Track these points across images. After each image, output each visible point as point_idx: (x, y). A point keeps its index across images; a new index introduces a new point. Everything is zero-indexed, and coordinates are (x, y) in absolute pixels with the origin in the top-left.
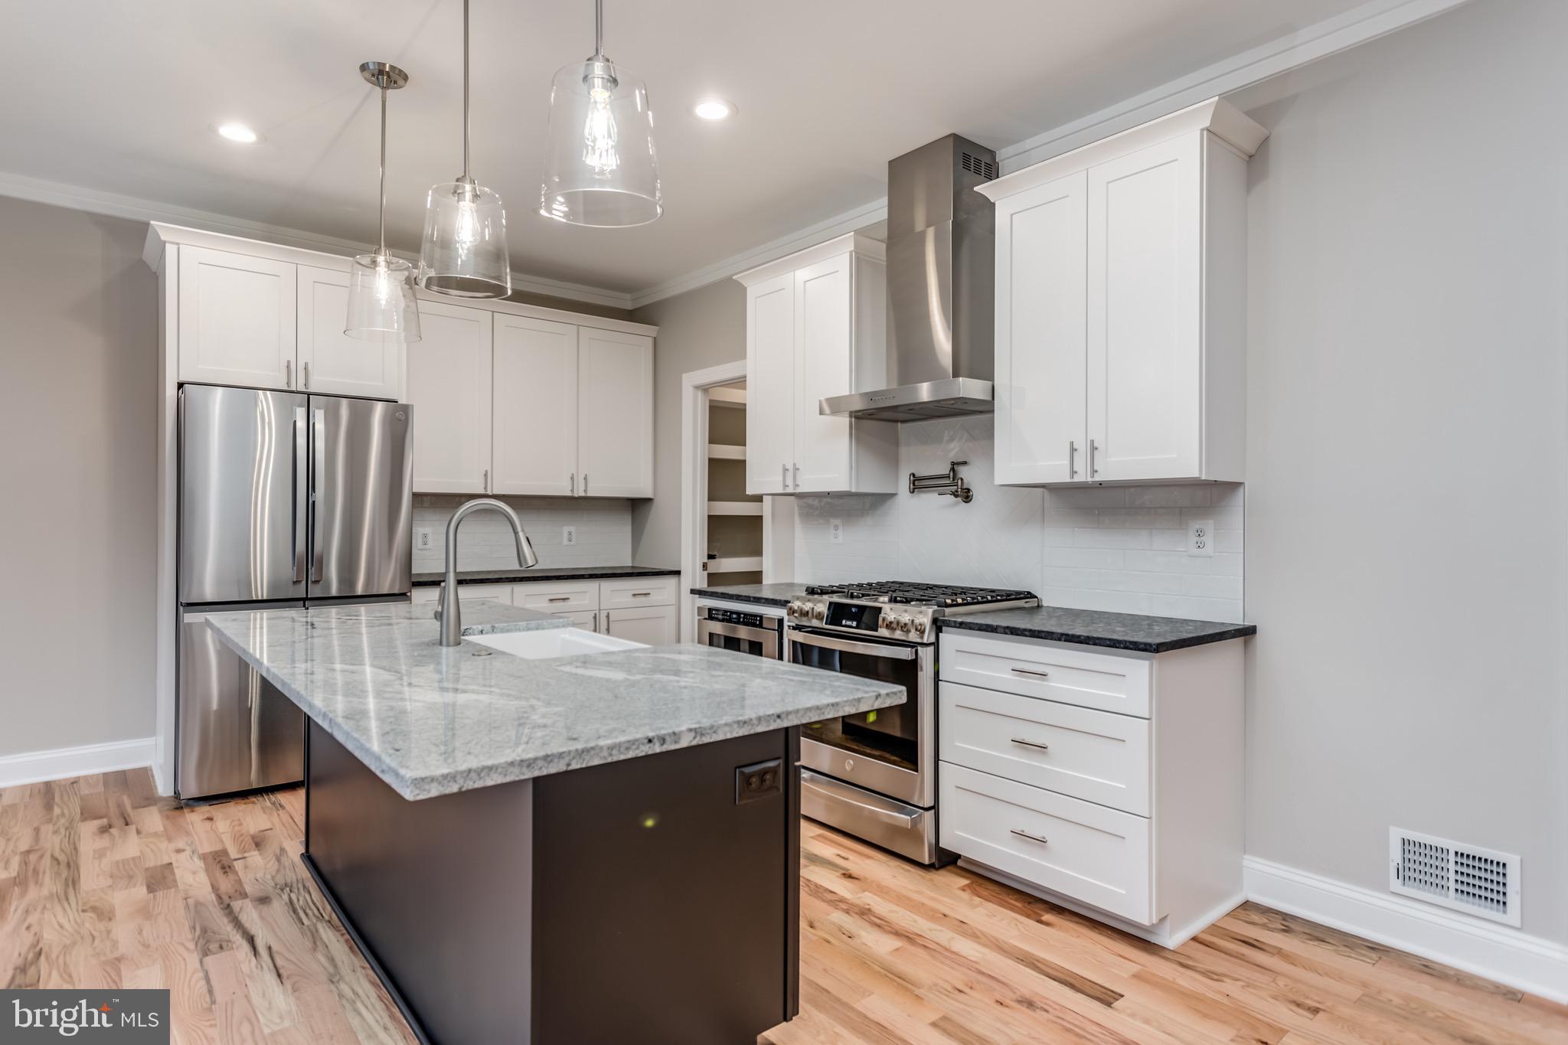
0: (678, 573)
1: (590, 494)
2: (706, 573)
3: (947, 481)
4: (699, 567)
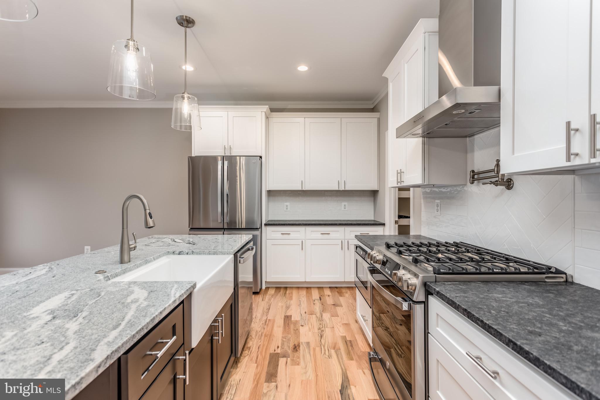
0: (384, 225)
1: (347, 189)
2: (397, 225)
3: (493, 174)
4: (393, 222)
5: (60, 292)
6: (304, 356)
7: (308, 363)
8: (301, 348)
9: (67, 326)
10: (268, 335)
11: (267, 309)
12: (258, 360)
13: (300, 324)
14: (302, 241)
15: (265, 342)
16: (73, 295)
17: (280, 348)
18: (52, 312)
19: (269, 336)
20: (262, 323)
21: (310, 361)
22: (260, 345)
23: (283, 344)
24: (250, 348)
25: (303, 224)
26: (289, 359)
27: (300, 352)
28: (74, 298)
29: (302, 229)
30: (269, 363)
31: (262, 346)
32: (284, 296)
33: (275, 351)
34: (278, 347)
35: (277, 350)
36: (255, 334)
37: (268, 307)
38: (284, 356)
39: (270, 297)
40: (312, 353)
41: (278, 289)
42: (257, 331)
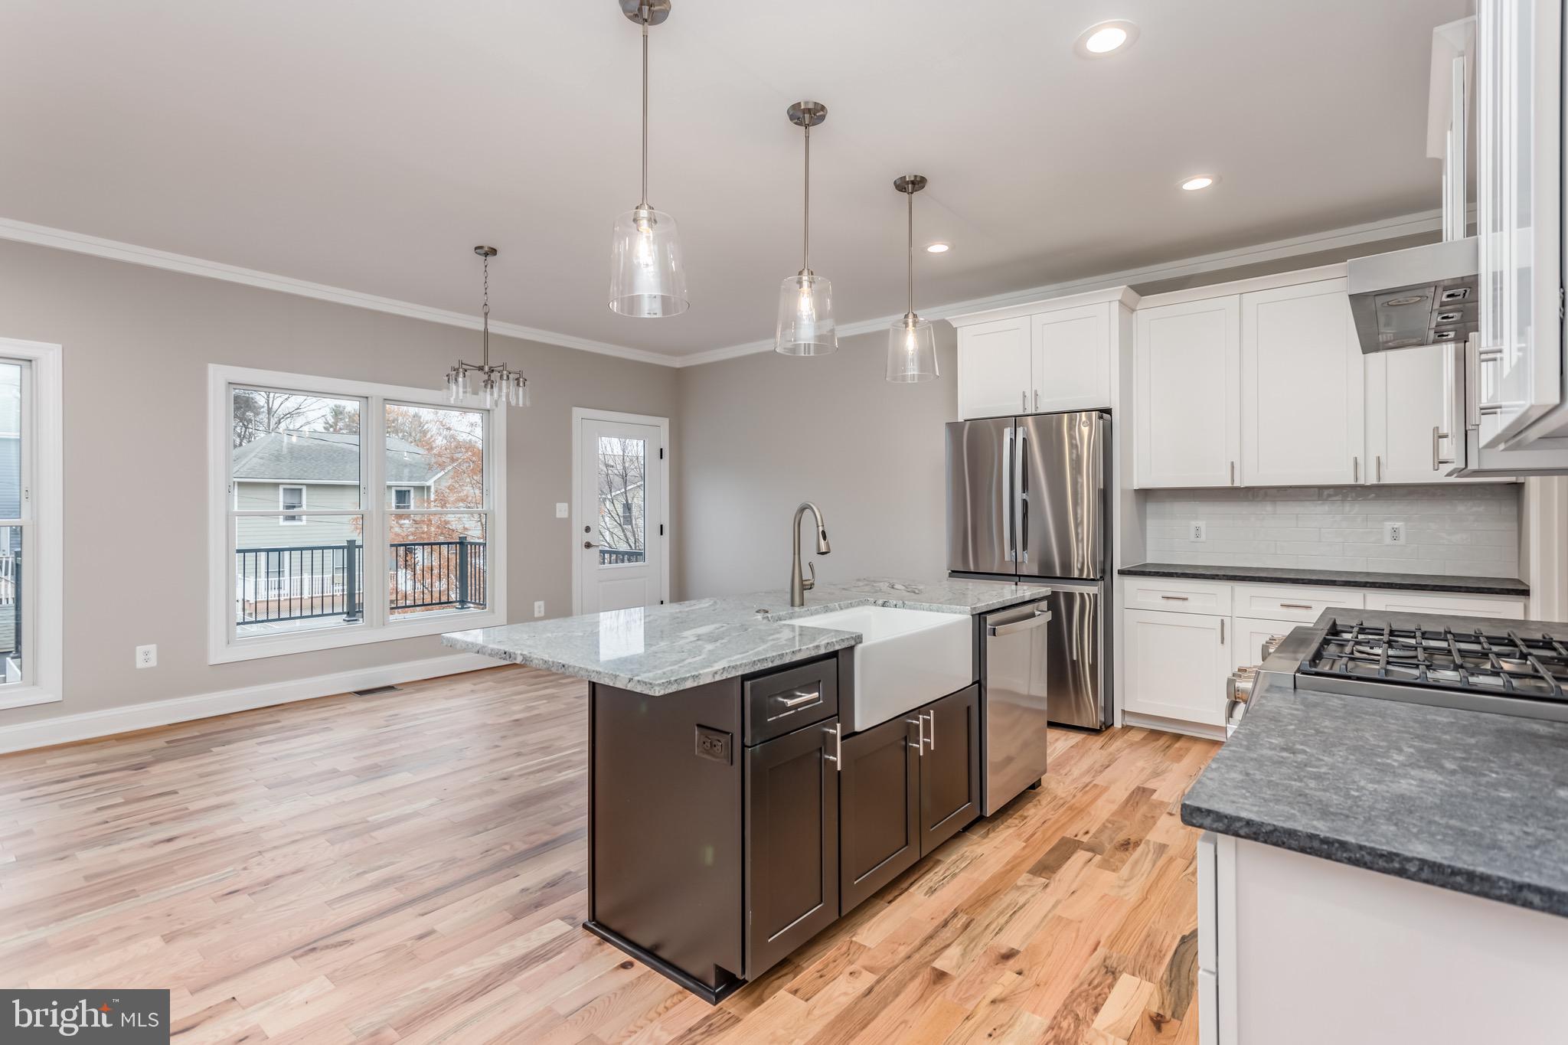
5: (713, 623)
6: (1136, 862)
7: (1139, 876)
8: (1140, 849)
9: (705, 646)
10: (1076, 808)
11: (1102, 766)
12: (1031, 840)
13: (1168, 811)
14: (1222, 620)
15: (1063, 817)
16: (722, 627)
17: (1088, 836)
18: (699, 636)
19: (1076, 812)
20: (1075, 786)
21: (1145, 875)
22: (1049, 819)
23: (1101, 831)
24: (1026, 818)
25: (1224, 575)
26: (1098, 857)
27: (1131, 854)
28: (722, 629)
29: (1223, 588)
30: (1052, 850)
31: (1052, 821)
32: (1164, 750)
33: (1076, 836)
34: (1087, 833)
35: (1082, 837)
36: (1049, 799)
37: (1107, 763)
38: (1091, 849)
39: (1125, 745)
40: (1161, 862)
41: (1156, 734)
42: (1056, 797)
